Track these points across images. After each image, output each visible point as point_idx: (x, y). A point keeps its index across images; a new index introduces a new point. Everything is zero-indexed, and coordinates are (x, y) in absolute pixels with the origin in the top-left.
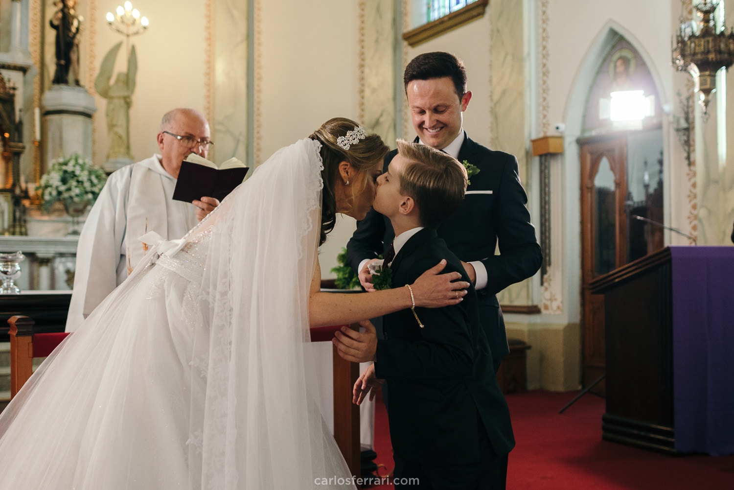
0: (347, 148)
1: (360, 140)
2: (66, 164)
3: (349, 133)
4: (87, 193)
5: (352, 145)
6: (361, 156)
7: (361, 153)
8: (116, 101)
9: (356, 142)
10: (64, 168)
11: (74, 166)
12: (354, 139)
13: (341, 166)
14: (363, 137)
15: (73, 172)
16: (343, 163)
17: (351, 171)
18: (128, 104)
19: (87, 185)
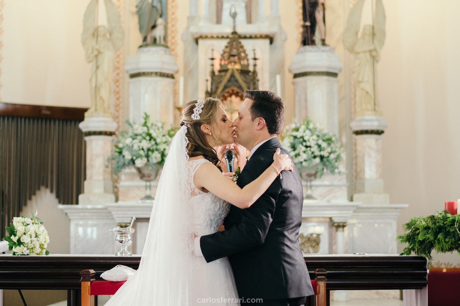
0: (199, 118)
1: (202, 109)
2: (297, 130)
3: (194, 110)
4: (315, 157)
5: (200, 115)
6: (207, 116)
7: (206, 115)
8: (361, 55)
9: (201, 111)
10: (295, 134)
11: (305, 131)
12: (199, 111)
13: (203, 128)
14: (202, 106)
15: (302, 137)
16: (202, 127)
17: (208, 126)
18: (374, 58)
19: (315, 149)
